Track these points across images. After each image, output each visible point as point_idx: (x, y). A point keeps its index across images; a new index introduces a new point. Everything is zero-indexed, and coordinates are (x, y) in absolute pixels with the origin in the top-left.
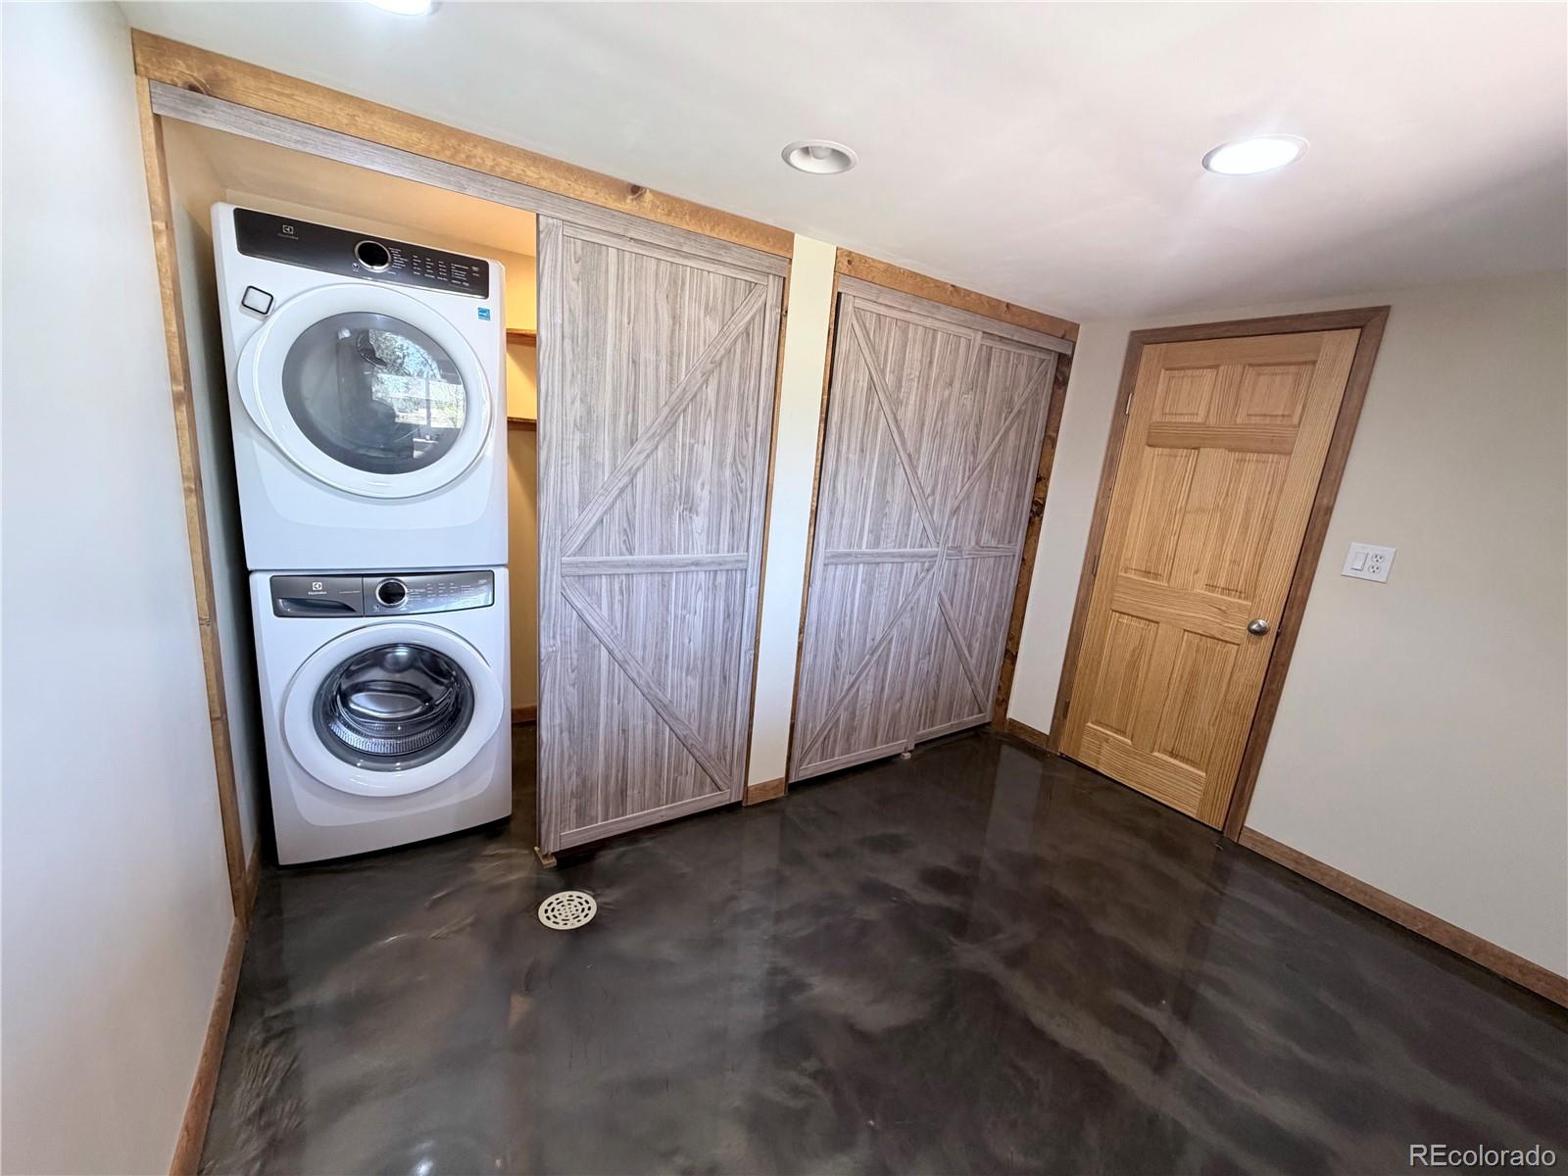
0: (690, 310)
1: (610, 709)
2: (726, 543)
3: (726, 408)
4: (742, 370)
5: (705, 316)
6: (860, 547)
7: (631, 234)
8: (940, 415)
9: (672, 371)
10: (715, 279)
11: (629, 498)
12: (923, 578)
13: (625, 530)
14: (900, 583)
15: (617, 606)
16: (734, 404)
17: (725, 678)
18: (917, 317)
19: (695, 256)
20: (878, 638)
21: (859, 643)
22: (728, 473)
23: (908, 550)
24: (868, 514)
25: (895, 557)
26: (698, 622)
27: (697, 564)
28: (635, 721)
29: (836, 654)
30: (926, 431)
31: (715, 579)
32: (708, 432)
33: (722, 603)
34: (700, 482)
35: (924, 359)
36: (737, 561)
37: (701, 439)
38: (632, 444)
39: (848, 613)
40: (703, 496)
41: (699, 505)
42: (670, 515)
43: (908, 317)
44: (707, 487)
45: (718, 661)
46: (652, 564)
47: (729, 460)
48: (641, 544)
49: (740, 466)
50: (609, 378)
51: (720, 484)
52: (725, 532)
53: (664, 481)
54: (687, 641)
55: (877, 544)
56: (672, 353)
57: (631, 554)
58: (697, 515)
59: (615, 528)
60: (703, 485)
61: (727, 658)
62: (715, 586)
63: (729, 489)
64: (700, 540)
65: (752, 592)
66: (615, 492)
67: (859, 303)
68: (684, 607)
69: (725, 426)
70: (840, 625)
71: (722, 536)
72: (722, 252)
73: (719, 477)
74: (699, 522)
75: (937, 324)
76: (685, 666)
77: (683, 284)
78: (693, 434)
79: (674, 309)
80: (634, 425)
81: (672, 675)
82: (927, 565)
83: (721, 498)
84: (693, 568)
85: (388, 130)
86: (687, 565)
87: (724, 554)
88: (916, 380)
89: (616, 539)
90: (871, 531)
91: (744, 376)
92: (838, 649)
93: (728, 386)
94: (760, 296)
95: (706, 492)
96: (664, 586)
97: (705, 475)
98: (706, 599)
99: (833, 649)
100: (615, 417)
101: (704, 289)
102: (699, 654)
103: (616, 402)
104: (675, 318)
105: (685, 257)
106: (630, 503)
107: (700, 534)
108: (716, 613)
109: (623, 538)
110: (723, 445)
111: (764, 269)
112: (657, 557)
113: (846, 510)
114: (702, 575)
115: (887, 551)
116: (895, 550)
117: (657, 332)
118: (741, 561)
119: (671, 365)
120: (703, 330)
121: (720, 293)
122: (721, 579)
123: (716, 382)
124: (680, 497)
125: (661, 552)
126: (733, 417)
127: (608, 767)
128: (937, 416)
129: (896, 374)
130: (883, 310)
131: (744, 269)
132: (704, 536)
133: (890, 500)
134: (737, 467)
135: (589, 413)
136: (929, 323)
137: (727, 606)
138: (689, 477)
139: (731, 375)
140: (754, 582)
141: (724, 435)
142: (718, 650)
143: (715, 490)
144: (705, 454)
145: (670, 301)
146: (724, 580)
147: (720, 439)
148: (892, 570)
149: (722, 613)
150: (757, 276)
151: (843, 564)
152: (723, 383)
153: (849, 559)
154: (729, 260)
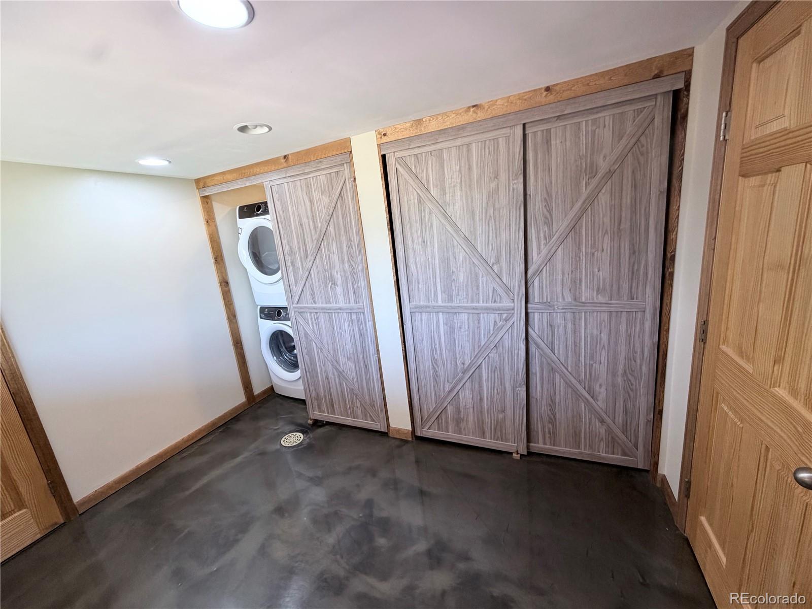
0: (316, 195)
1: (320, 367)
2: (353, 300)
3: (339, 234)
4: (342, 215)
5: (322, 195)
6: (437, 302)
7: (288, 175)
8: (490, 202)
9: (315, 224)
10: (322, 177)
11: (310, 280)
12: (502, 327)
13: (312, 294)
14: (479, 328)
15: (314, 325)
16: (343, 232)
17: (366, 366)
18: (447, 143)
19: (311, 172)
20: (467, 363)
21: (451, 363)
22: (347, 265)
23: (481, 304)
24: (438, 280)
25: (468, 309)
26: (348, 336)
27: (340, 309)
28: (331, 376)
29: (434, 368)
30: (477, 218)
31: (351, 317)
32: (334, 248)
33: (357, 329)
34: (335, 271)
35: (463, 169)
36: (359, 308)
37: (332, 252)
38: (307, 257)
39: (437, 343)
40: (338, 278)
41: (337, 282)
42: (326, 287)
43: (438, 146)
44: (339, 273)
45: (361, 357)
46: (323, 309)
47: (346, 259)
48: (318, 300)
49: (351, 261)
50: (294, 234)
51: (345, 271)
52: (351, 293)
53: (321, 272)
54: (344, 344)
55: (451, 299)
56: (313, 216)
57: (315, 303)
58: (337, 286)
59: (308, 293)
60: (337, 272)
61: (365, 356)
62: (352, 320)
63: (349, 274)
64: (341, 298)
65: (369, 324)
66: (305, 279)
67: (398, 155)
68: (340, 328)
69: (341, 243)
70: (433, 350)
71: (350, 296)
72: (319, 165)
73: (343, 268)
74: (339, 290)
75: (467, 140)
76: (346, 356)
77: (311, 185)
78: (328, 249)
79: (310, 198)
80: (306, 250)
81: (342, 360)
82: (504, 316)
83: (346, 278)
84: (339, 311)
85: (229, 177)
86: (336, 309)
87: (352, 304)
88: (459, 185)
89: (309, 298)
90: (443, 292)
91: (344, 217)
92: (435, 365)
93: (338, 224)
94: (342, 176)
95: (339, 276)
96: (330, 318)
97: (337, 268)
98: (349, 326)
99: (431, 363)
100: (299, 248)
101: (319, 185)
102: (351, 352)
103: (298, 243)
104: (311, 202)
105: (308, 174)
106: (311, 283)
107: (340, 295)
108: (355, 332)
109: (311, 297)
110: (342, 253)
111: (341, 163)
112: (325, 305)
113: (421, 280)
114: (345, 314)
115: (460, 305)
116: (466, 305)
117: (306, 210)
118: (361, 308)
119: (314, 222)
120: (323, 202)
121: (325, 183)
122: (354, 317)
123: (333, 223)
124: (329, 278)
125: (326, 303)
126: (344, 238)
127: (325, 392)
128: (487, 203)
129: (439, 187)
130: (416, 151)
131: (331, 168)
132: (342, 295)
133: (455, 270)
134: (350, 263)
135: (291, 248)
136: (459, 142)
137: (359, 330)
138: (331, 269)
139: (338, 219)
140: (370, 320)
141: (341, 247)
142: (360, 352)
143: (342, 274)
144: (335, 258)
145: (308, 195)
146: (355, 316)
147: (340, 249)
148: (468, 319)
149: (358, 334)
150: (338, 168)
151: (426, 312)
152: (336, 223)
153: (428, 310)
154: (323, 167)
